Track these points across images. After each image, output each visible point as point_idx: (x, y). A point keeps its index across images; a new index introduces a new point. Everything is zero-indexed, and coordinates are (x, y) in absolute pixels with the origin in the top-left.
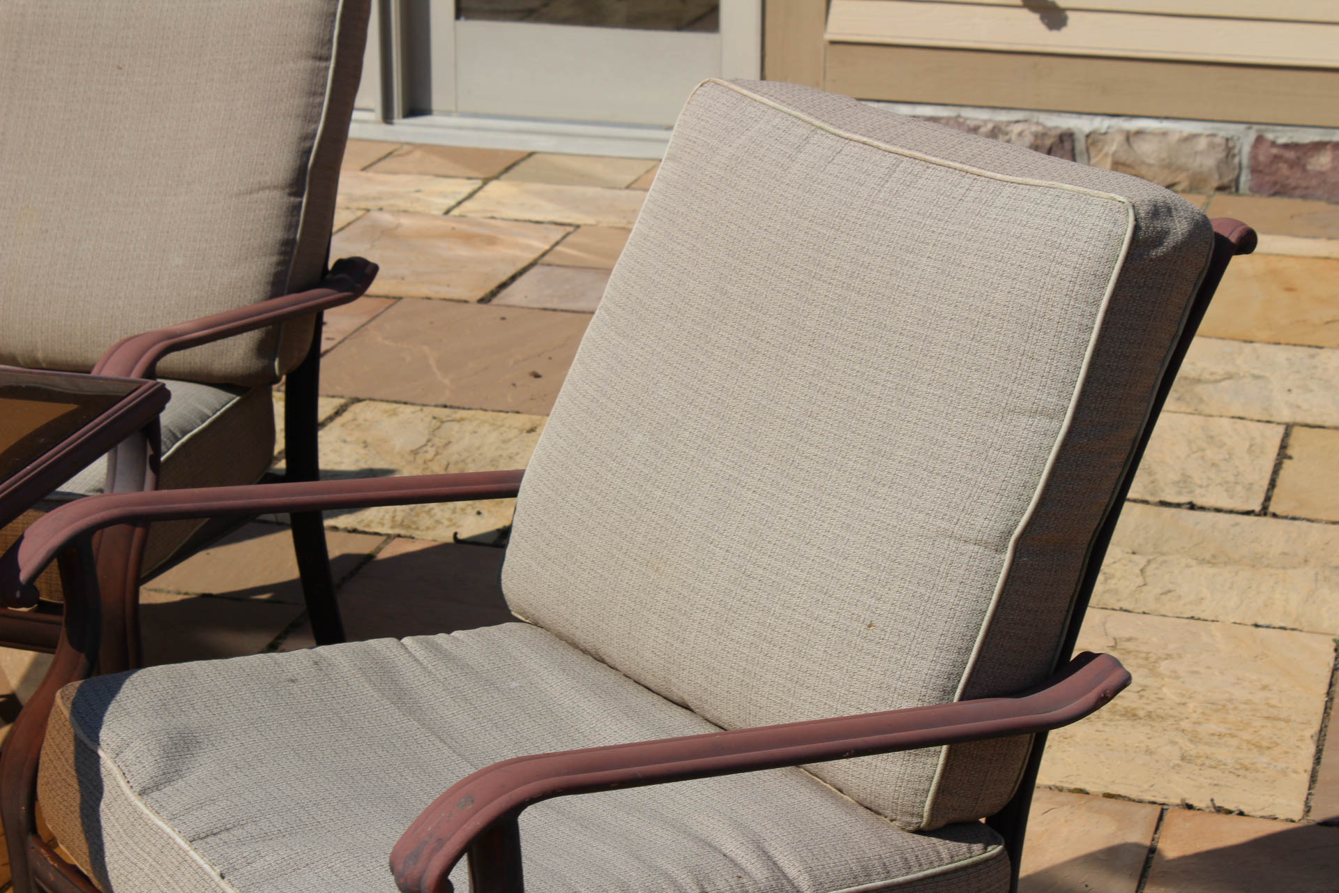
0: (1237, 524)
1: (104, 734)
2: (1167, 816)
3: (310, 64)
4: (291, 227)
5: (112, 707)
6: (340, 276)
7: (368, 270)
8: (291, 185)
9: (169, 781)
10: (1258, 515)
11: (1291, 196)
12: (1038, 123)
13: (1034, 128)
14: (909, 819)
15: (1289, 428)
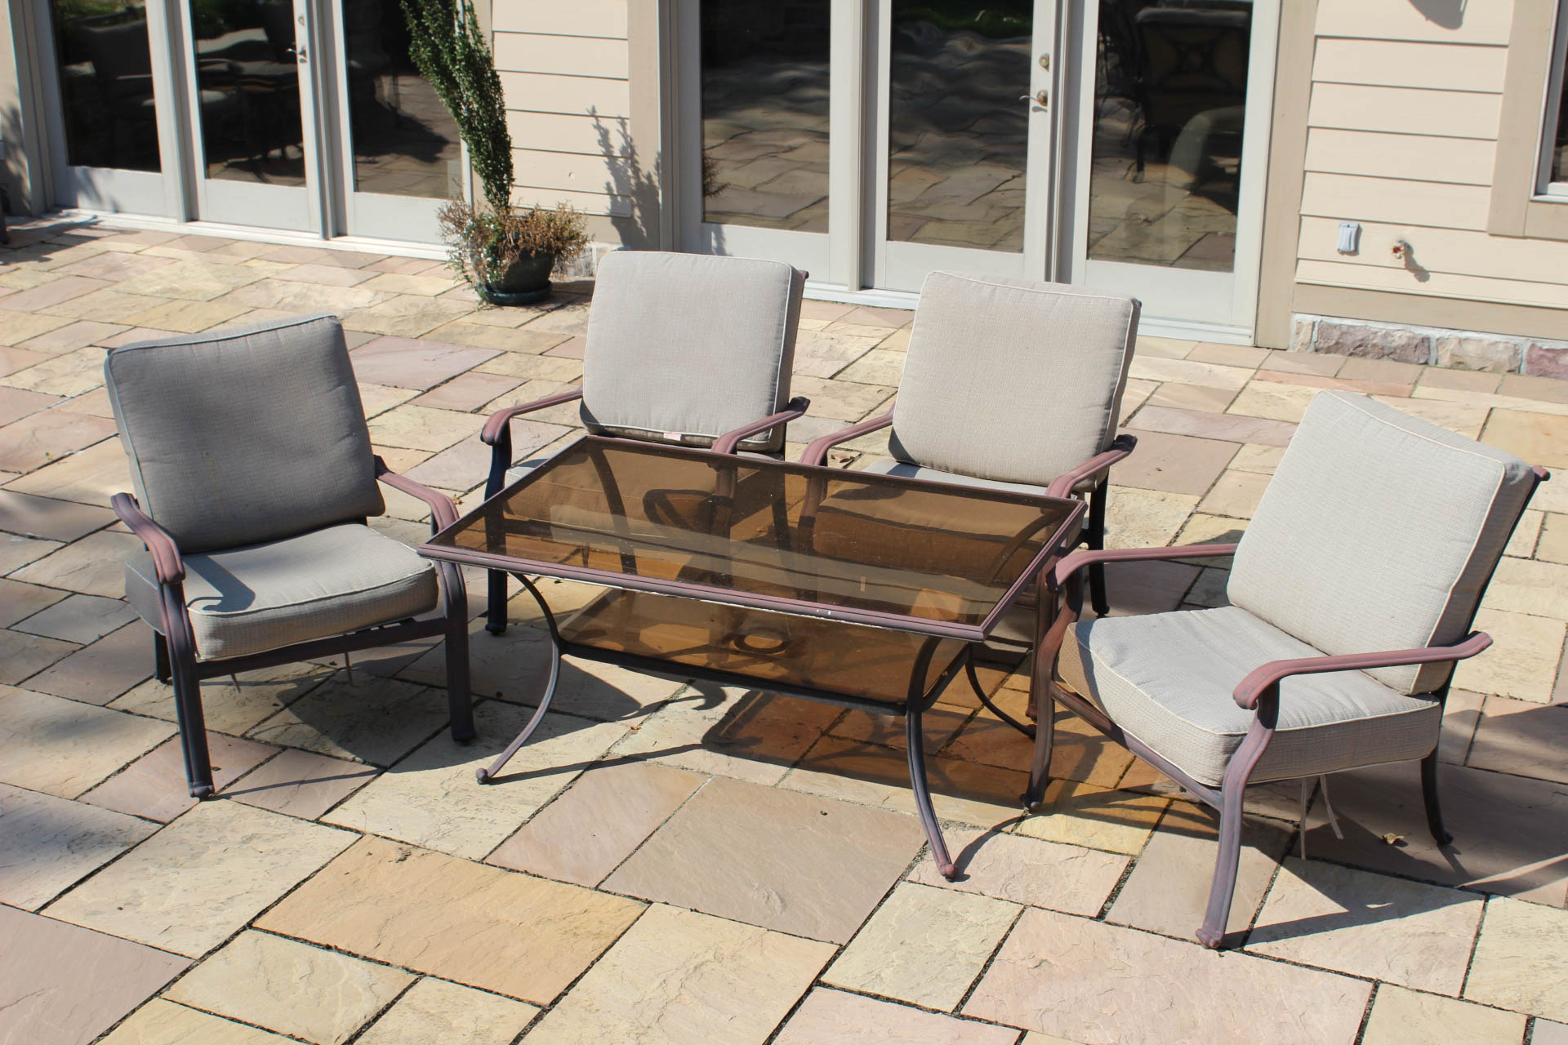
0: (1519, 564)
1: (1091, 644)
2: (1487, 699)
3: (1115, 351)
4: (1105, 423)
5: (1091, 634)
6: (1120, 443)
7: (1133, 441)
8: (1106, 405)
9: (1120, 663)
10: (1530, 559)
11: (1550, 377)
12: (1410, 332)
13: (1408, 334)
14: (1404, 690)
15: (1546, 513)
